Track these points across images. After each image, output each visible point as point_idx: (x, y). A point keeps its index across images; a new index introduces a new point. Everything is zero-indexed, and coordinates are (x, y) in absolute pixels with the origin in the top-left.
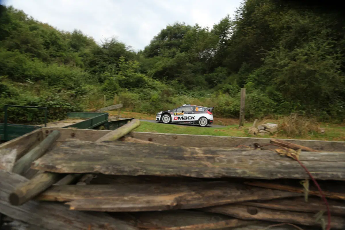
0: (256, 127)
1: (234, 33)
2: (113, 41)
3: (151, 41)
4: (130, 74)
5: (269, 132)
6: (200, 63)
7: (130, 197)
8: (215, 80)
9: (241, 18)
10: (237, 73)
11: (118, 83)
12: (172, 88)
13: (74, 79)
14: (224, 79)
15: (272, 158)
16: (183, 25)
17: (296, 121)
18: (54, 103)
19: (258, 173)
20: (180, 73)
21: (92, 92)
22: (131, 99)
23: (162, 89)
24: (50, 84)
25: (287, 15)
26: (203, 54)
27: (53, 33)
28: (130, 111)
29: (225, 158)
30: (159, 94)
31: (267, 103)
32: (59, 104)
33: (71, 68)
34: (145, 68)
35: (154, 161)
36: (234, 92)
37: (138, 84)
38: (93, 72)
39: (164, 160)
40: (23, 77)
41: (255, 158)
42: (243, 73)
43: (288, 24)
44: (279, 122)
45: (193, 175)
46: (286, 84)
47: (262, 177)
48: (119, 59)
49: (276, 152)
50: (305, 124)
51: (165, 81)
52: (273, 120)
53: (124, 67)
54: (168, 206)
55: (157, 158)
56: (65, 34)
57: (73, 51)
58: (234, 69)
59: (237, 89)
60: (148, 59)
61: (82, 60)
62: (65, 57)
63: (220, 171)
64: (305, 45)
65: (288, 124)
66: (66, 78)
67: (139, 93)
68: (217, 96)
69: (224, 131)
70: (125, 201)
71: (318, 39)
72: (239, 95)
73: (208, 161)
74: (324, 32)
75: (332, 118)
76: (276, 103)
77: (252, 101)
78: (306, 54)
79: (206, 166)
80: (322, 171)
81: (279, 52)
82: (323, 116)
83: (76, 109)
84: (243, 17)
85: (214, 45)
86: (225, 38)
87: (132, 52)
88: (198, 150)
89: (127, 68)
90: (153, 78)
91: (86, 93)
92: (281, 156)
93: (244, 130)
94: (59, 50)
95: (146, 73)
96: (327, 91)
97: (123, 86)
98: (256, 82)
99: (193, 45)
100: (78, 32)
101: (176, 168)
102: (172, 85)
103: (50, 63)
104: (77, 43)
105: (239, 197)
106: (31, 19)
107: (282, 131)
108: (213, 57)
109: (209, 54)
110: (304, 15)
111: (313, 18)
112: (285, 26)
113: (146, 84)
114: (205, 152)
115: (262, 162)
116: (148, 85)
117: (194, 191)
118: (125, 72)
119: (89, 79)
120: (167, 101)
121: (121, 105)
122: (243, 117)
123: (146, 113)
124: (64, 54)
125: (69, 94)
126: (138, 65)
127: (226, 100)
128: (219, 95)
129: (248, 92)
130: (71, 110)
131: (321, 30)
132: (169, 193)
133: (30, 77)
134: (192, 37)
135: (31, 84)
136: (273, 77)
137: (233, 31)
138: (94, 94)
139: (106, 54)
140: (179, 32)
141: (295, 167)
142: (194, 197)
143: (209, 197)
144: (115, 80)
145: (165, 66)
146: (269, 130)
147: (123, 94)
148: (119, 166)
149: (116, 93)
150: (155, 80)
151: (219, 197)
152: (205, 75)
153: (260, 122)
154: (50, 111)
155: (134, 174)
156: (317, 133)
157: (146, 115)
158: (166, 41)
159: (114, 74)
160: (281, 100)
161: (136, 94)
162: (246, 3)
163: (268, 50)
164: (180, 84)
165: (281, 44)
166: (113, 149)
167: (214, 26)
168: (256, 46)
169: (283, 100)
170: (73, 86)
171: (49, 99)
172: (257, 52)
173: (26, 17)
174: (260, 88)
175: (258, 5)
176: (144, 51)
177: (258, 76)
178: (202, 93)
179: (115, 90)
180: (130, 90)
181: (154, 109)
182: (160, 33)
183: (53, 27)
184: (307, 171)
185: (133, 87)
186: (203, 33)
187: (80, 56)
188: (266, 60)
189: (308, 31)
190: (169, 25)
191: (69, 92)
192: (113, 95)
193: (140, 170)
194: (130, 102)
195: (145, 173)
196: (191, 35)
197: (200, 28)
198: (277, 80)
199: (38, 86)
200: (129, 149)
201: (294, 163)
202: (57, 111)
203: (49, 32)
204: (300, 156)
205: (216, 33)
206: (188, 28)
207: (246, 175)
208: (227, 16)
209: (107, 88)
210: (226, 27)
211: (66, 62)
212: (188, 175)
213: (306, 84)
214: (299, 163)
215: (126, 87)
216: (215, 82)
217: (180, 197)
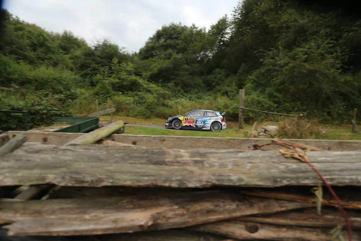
0: (256, 129)
1: (232, 33)
2: (106, 42)
3: (146, 43)
4: (124, 77)
5: (269, 134)
6: (197, 65)
7: (93, 214)
8: (213, 83)
9: (239, 17)
10: (235, 75)
11: (111, 86)
12: (168, 91)
13: (64, 82)
14: (223, 81)
15: (275, 160)
16: (179, 26)
17: (297, 123)
18: (41, 108)
19: (258, 179)
20: (177, 75)
21: (83, 96)
22: (125, 103)
23: (158, 92)
24: (37, 89)
25: (285, 15)
26: (201, 55)
27: (40, 34)
28: (124, 116)
29: (217, 161)
30: (155, 98)
31: (267, 105)
32: (46, 109)
33: (60, 71)
34: (139, 70)
35: (127, 167)
36: (232, 94)
37: (132, 87)
38: (84, 76)
39: (139, 166)
40: (7, 81)
41: (255, 161)
42: (242, 75)
43: (287, 23)
44: (279, 124)
45: (174, 185)
46: (286, 85)
47: (263, 185)
48: (111, 60)
49: (280, 152)
50: (306, 125)
51: (162, 83)
52: (274, 122)
53: (117, 70)
54: (141, 226)
55: (130, 163)
56: (55, 35)
57: (63, 54)
58: (233, 70)
59: (236, 92)
60: (143, 62)
61: (73, 63)
62: (54, 59)
63: (209, 178)
64: (304, 45)
65: (289, 126)
66: (55, 81)
67: (134, 97)
68: (215, 99)
69: (223, 134)
70: (85, 220)
71: (317, 38)
72: (238, 97)
73: (195, 166)
74: (323, 31)
75: (333, 118)
76: (276, 105)
77: (251, 103)
78: (306, 53)
79: (192, 172)
80: (338, 175)
81: (279, 52)
82: (324, 117)
83: (64, 114)
84: (241, 16)
85: (212, 46)
86: (222, 39)
87: (126, 53)
88: (184, 152)
89: (120, 70)
90: (148, 81)
91: (78, 97)
92: (286, 157)
93: (244, 133)
94: (47, 53)
95: (141, 76)
96: (328, 91)
97: (116, 90)
98: (255, 84)
99: (189, 46)
100: (68, 33)
101: (152, 176)
102: (168, 88)
103: (37, 66)
104: (67, 45)
105: (234, 211)
106: (16, 19)
107: (283, 133)
108: (210, 59)
109: (206, 55)
110: (303, 15)
111: (311, 18)
112: (284, 25)
113: (141, 88)
114: (193, 155)
115: (262, 165)
116: (144, 89)
117: (177, 204)
118: (119, 75)
119: (80, 82)
120: (163, 105)
121: (114, 110)
122: (242, 120)
123: (141, 117)
124: (53, 56)
125: (57, 98)
126: (132, 67)
127: (225, 102)
128: (218, 97)
129: (247, 94)
130: (60, 115)
131: (320, 30)
132: (144, 208)
133: (15, 81)
134: (189, 37)
135: (17, 88)
136: (272, 77)
137: (231, 32)
138: (86, 98)
139: (98, 56)
140: (175, 33)
141: (304, 170)
142: (177, 212)
143: (196, 212)
144: (108, 84)
145: (161, 69)
146: (269, 133)
147: (116, 98)
148: (80, 174)
149: (109, 97)
150: (150, 83)
151: (209, 212)
152: (202, 77)
153: (260, 124)
154: (36, 117)
155: (97, 184)
156: (319, 135)
157: (142, 119)
158: (161, 42)
159: (107, 76)
160: (280, 102)
161: (130, 98)
162: (244, 2)
163: (267, 51)
164: (177, 87)
165: (280, 44)
166: (80, 153)
167: (211, 26)
168: (255, 47)
169: (283, 102)
170: (63, 90)
171: (35, 104)
172: (255, 52)
173: (11, 17)
174: (260, 89)
175: (257, 4)
176: (138, 53)
177: (257, 77)
178: (199, 96)
179: (108, 93)
180: (125, 93)
181: (149, 113)
182: (155, 34)
183: (41, 28)
184: (320, 176)
185: (127, 91)
186: (200, 34)
187: (71, 59)
188: (266, 61)
189: (307, 31)
190: (165, 25)
191: (57, 96)
192: (105, 99)
193: (105, 180)
194: (123, 107)
195: (112, 182)
196: (188, 35)
197: (197, 28)
198: (277, 81)
199: (24, 91)
200: (98, 154)
201: (303, 166)
202: (45, 116)
203: (36, 33)
204: (309, 157)
205: (213, 34)
206: (184, 29)
207: (243, 183)
208: (225, 16)
209: (99, 92)
210: (224, 28)
211: (55, 65)
212: (167, 184)
213: (306, 84)
214: (310, 166)
215: (119, 91)
216: (213, 84)
217: (157, 213)
